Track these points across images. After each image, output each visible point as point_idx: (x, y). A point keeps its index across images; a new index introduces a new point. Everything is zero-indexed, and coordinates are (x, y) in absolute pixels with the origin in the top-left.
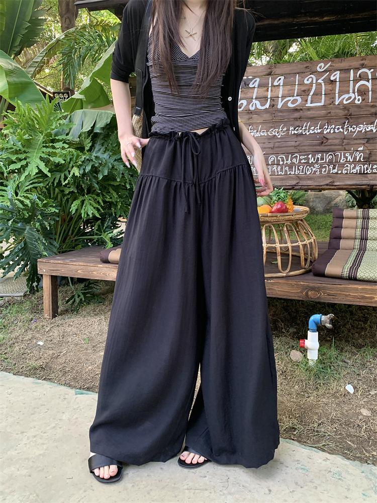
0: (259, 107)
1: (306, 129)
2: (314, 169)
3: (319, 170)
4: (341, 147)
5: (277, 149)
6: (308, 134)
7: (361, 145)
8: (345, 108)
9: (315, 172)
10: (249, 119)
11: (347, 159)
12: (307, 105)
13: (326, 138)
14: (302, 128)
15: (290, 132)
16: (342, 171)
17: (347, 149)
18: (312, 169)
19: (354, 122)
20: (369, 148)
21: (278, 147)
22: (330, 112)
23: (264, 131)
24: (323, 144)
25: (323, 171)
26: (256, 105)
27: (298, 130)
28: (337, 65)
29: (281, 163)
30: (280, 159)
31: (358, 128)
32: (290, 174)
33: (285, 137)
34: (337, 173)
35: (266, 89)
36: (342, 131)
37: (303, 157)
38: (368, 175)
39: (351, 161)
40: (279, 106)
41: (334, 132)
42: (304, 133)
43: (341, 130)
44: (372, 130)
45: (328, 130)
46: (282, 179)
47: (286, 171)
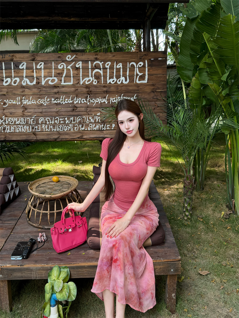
0: (29, 83)
1: (63, 100)
3: (72, 128)
4: (86, 113)
5: (44, 113)
7: (98, 112)
8: (87, 87)
9: (70, 129)
10: (22, 92)
11: (90, 120)
12: (61, 84)
13: (76, 107)
14: (60, 99)
15: (52, 101)
16: (87, 129)
17: (90, 114)
18: (68, 128)
19: (93, 96)
21: (45, 112)
22: (77, 89)
23: (34, 101)
24: (74, 111)
25: (75, 129)
26: (26, 82)
27: (57, 100)
28: (80, 57)
29: (48, 123)
30: (47, 120)
31: (96, 100)
32: (54, 131)
33: (50, 105)
34: (84, 130)
35: (32, 70)
37: (62, 119)
38: (104, 131)
39: (93, 122)
40: (43, 83)
41: (81, 103)
42: (61, 103)
43: (85, 101)
44: (105, 102)
45: (77, 101)
46: (48, 135)
47: (51, 128)
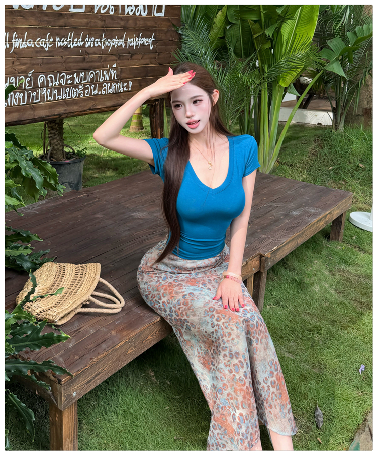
1: (70, 41)
2: (79, 92)
3: (82, 92)
4: (100, 63)
5: (46, 66)
6: (72, 47)
7: (115, 62)
8: (102, 17)
9: (80, 94)
10: (13, 22)
11: (104, 77)
12: (70, 10)
13: (88, 53)
14: (67, 39)
16: (101, 92)
17: (105, 66)
19: (109, 35)
20: (120, 65)
21: (47, 63)
22: (90, 22)
23: (31, 41)
24: (86, 61)
25: (86, 93)
27: (63, 41)
29: (50, 84)
30: (49, 79)
31: (112, 42)
32: (58, 99)
33: (53, 50)
34: (97, 94)
36: (100, 45)
37: (70, 77)
38: (121, 94)
39: (108, 80)
41: (94, 46)
42: (69, 46)
43: (99, 43)
44: (121, 45)
45: (89, 43)
46: (51, 107)
47: (55, 94)
